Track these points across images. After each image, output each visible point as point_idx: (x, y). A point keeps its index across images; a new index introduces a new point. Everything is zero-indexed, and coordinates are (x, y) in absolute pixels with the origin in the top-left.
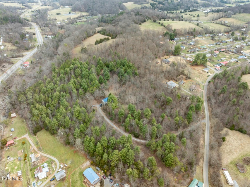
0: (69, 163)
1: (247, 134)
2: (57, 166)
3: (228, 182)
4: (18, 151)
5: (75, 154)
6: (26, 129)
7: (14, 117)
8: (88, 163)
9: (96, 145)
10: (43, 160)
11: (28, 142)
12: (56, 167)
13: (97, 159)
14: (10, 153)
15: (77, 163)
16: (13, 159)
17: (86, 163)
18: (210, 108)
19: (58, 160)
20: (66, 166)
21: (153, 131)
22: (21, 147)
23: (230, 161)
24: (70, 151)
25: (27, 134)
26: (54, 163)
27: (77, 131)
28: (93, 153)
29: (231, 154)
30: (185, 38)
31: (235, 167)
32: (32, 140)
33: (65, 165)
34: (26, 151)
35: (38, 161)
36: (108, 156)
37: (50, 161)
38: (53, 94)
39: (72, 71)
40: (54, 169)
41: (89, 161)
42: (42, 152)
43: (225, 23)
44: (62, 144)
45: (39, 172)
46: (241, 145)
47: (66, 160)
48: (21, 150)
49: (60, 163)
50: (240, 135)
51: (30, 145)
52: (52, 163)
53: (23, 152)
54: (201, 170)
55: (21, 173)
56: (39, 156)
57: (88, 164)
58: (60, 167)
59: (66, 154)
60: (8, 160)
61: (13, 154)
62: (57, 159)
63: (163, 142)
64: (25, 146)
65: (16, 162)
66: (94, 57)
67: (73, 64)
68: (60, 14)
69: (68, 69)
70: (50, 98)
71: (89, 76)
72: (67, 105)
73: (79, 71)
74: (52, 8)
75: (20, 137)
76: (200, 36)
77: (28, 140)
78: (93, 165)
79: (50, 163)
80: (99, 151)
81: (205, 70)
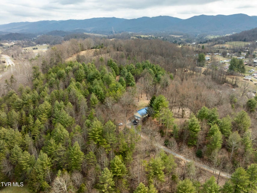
66: (101, 60)
67: (70, 65)
68: (37, 49)
69: (63, 71)
70: (30, 116)
71: (102, 78)
72: (70, 121)
73: (84, 72)
74: (27, 46)
76: (210, 54)
81: (247, 78)
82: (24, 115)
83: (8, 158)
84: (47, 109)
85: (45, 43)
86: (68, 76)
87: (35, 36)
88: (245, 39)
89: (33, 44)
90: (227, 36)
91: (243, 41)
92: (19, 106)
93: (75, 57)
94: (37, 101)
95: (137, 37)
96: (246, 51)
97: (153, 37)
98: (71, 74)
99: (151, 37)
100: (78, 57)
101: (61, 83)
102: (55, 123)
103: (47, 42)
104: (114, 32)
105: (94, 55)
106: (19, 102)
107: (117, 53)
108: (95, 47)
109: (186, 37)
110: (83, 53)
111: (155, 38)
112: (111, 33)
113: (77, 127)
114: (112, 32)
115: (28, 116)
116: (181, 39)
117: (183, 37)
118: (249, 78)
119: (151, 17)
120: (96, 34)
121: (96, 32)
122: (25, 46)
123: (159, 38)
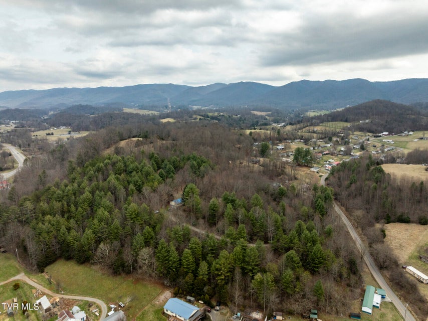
0: (128, 301)
1: (413, 222)
2: (103, 309)
3: (422, 279)
4: (5, 301)
5: (137, 285)
6: (19, 267)
9: (180, 254)
10: (67, 305)
11: (27, 284)
12: (101, 311)
13: (187, 279)
15: (145, 298)
17: (164, 295)
18: (343, 208)
19: (103, 300)
20: (123, 305)
22: (12, 294)
23: (407, 257)
24: (125, 283)
25: (23, 274)
26: (93, 306)
27: (140, 238)
28: (177, 271)
29: (404, 249)
31: (419, 262)
32: (35, 281)
33: (120, 303)
34: (24, 298)
36: (210, 267)
37: (85, 304)
38: (78, 198)
40: (98, 314)
41: (168, 292)
42: (63, 294)
43: (313, 130)
44: (106, 275)
45: (68, 317)
46: (412, 236)
47: (120, 297)
49: (107, 304)
50: (403, 226)
51: (32, 287)
52: (90, 307)
53: (16, 301)
54: (370, 276)
56: (57, 300)
57: (169, 295)
58: (110, 308)
59: (117, 288)
62: (99, 299)
64: (19, 291)
66: (143, 152)
67: (109, 159)
68: (52, 134)
69: (101, 165)
70: (72, 205)
71: (141, 171)
72: (111, 206)
73: (123, 165)
74: (37, 129)
75: (6, 280)
76: (288, 141)
77: (26, 282)
78: (178, 295)
79: (86, 306)
80: (189, 265)
81: (313, 170)
82: (66, 205)
83: (56, 238)
84: (88, 199)
85: (64, 125)
86: (107, 170)
87: (46, 113)
88: (347, 118)
89: (45, 127)
90: (338, 111)
91: (344, 121)
92: (59, 198)
93: (113, 149)
94: (77, 193)
95: (202, 116)
96: (340, 136)
97: (225, 115)
98: (110, 167)
99: (223, 115)
100: (116, 148)
101: (100, 176)
102: (96, 210)
103: (67, 123)
104: (170, 106)
105: (136, 147)
106: (59, 194)
107: (163, 144)
108: (138, 134)
109: (276, 114)
110: (123, 144)
111: (228, 117)
113: (117, 210)
114: (167, 107)
115: (69, 205)
116: (266, 117)
117: (271, 114)
118: (315, 170)
119: (227, 84)
120: (142, 109)
121: (142, 107)
122: (33, 129)
123: (234, 116)
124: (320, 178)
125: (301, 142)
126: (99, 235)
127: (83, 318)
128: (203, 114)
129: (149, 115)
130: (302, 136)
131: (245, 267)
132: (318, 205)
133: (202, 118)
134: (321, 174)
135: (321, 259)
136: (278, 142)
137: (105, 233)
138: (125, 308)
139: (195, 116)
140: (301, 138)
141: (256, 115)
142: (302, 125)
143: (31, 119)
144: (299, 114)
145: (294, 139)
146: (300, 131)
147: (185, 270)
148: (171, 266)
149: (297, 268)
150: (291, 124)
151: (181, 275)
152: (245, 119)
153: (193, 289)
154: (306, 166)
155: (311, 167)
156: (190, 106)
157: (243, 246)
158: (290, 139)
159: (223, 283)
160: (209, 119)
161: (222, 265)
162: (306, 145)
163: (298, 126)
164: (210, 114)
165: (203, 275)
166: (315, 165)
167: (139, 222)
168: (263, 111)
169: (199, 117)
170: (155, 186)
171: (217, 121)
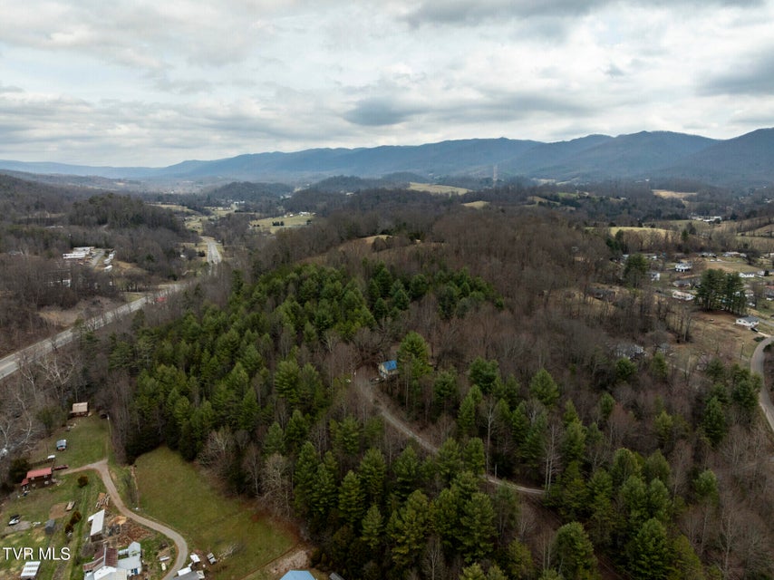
0: (226, 554)
2: (178, 559)
4: (56, 504)
5: (256, 524)
6: (107, 448)
7: (81, 415)
8: (301, 557)
10: (130, 536)
11: (100, 481)
12: (172, 563)
13: (337, 536)
14: (25, 509)
15: (257, 555)
16: (28, 527)
17: (294, 557)
19: (188, 541)
20: (213, 561)
21: (572, 442)
22: (71, 493)
24: (240, 514)
25: (105, 461)
26: (167, 549)
27: (275, 432)
30: (655, 257)
32: (114, 477)
33: (210, 555)
34: (82, 506)
35: (111, 537)
36: (385, 522)
37: (157, 540)
38: (218, 337)
39: (291, 286)
40: (164, 568)
41: (303, 552)
42: (136, 513)
44: (216, 492)
45: (104, 563)
47: (218, 543)
48: (64, 504)
51: (102, 488)
52: (162, 548)
53: (70, 507)
55: (36, 568)
56: (121, 523)
57: (299, 561)
58: (189, 560)
59: (222, 521)
60: (8, 528)
61: (34, 512)
62: (183, 536)
63: (617, 481)
64: (84, 491)
65: (33, 538)
68: (281, 223)
70: (206, 351)
72: (258, 361)
74: (263, 215)
75: (78, 467)
76: (705, 254)
77: (101, 475)
78: (319, 565)
79: (156, 545)
80: (350, 507)
81: (742, 323)
82: (197, 349)
83: (161, 407)
85: (307, 209)
86: (285, 291)
87: (290, 189)
89: (278, 211)
92: (194, 335)
94: (221, 329)
95: (546, 198)
97: (594, 197)
99: (588, 197)
102: (235, 363)
103: (312, 206)
104: (495, 180)
106: (194, 328)
109: (707, 196)
112: (487, 182)
115: (202, 350)
116: (684, 202)
117: (697, 196)
118: (747, 324)
119: (614, 136)
120: (443, 184)
121: (443, 182)
122: (258, 214)
123: (611, 199)
124: (755, 343)
125: (738, 256)
126: (223, 413)
127: (136, 570)
128: (548, 193)
129: (447, 194)
130: (746, 245)
131: (458, 538)
132: (708, 413)
133: (544, 201)
134: (761, 334)
135: (657, 557)
136: (679, 254)
137: (231, 411)
138: (215, 566)
139: (530, 198)
140: (743, 248)
141: (661, 198)
142: (756, 221)
143: (263, 198)
144: (764, 197)
145: (724, 251)
146: (747, 233)
147: (341, 515)
148: (318, 502)
149: (581, 568)
150: (734, 218)
151: (330, 524)
152: (634, 206)
153: (345, 559)
154: (727, 312)
155: (741, 317)
156: (534, 179)
157: (466, 489)
158: (713, 250)
159: (404, 563)
160: (558, 204)
161: (407, 523)
162: (750, 264)
163: (747, 223)
164: (562, 195)
165: (369, 535)
166: (754, 312)
167: (292, 398)
168: (681, 191)
169: (538, 199)
170: (353, 329)
171: (573, 209)
